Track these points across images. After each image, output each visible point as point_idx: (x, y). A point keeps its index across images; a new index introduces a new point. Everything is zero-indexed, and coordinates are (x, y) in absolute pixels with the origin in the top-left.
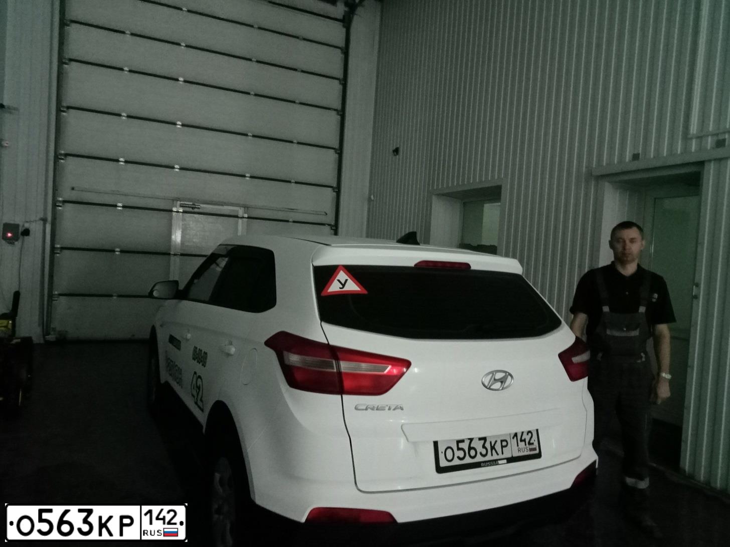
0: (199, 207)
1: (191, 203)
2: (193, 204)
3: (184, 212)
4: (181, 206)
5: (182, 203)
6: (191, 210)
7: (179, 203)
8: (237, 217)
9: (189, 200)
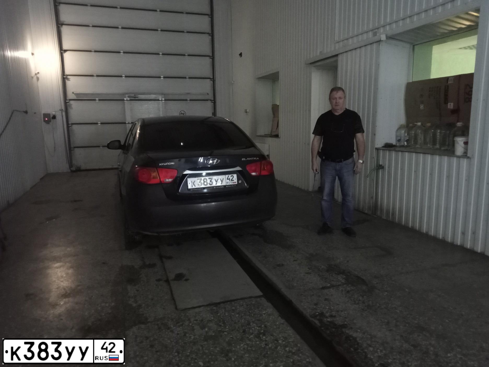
0: (138, 96)
1: (133, 95)
2: (135, 95)
3: (130, 100)
4: (129, 97)
5: (129, 95)
6: (134, 99)
7: (127, 95)
8: (159, 100)
9: (132, 93)
